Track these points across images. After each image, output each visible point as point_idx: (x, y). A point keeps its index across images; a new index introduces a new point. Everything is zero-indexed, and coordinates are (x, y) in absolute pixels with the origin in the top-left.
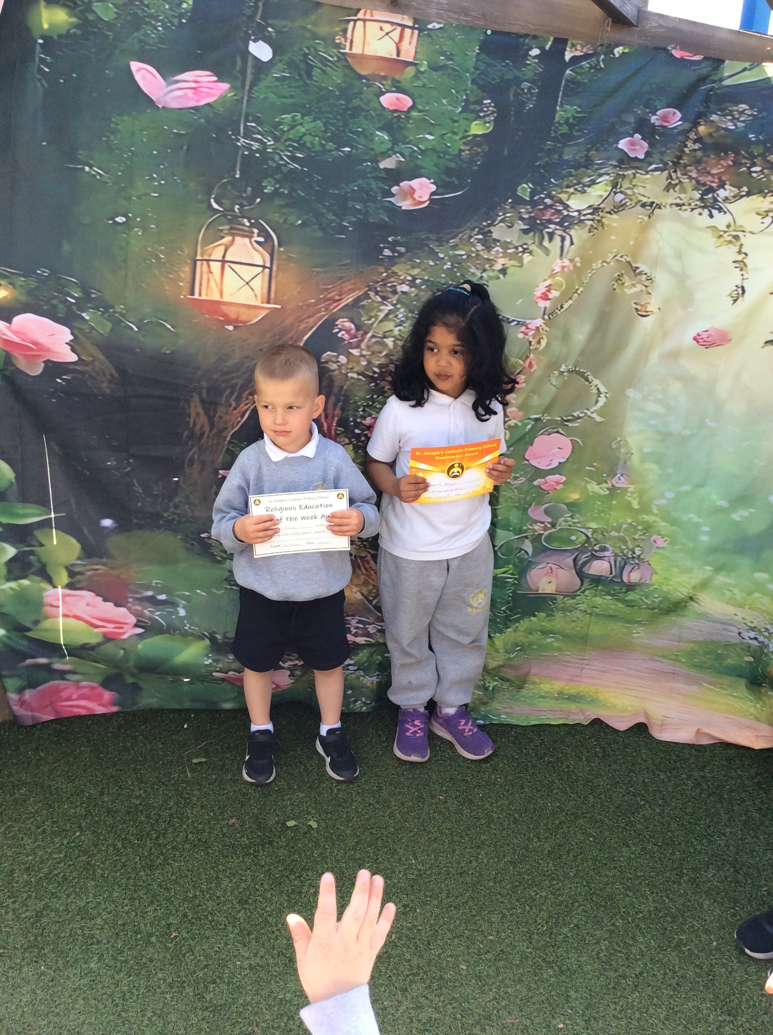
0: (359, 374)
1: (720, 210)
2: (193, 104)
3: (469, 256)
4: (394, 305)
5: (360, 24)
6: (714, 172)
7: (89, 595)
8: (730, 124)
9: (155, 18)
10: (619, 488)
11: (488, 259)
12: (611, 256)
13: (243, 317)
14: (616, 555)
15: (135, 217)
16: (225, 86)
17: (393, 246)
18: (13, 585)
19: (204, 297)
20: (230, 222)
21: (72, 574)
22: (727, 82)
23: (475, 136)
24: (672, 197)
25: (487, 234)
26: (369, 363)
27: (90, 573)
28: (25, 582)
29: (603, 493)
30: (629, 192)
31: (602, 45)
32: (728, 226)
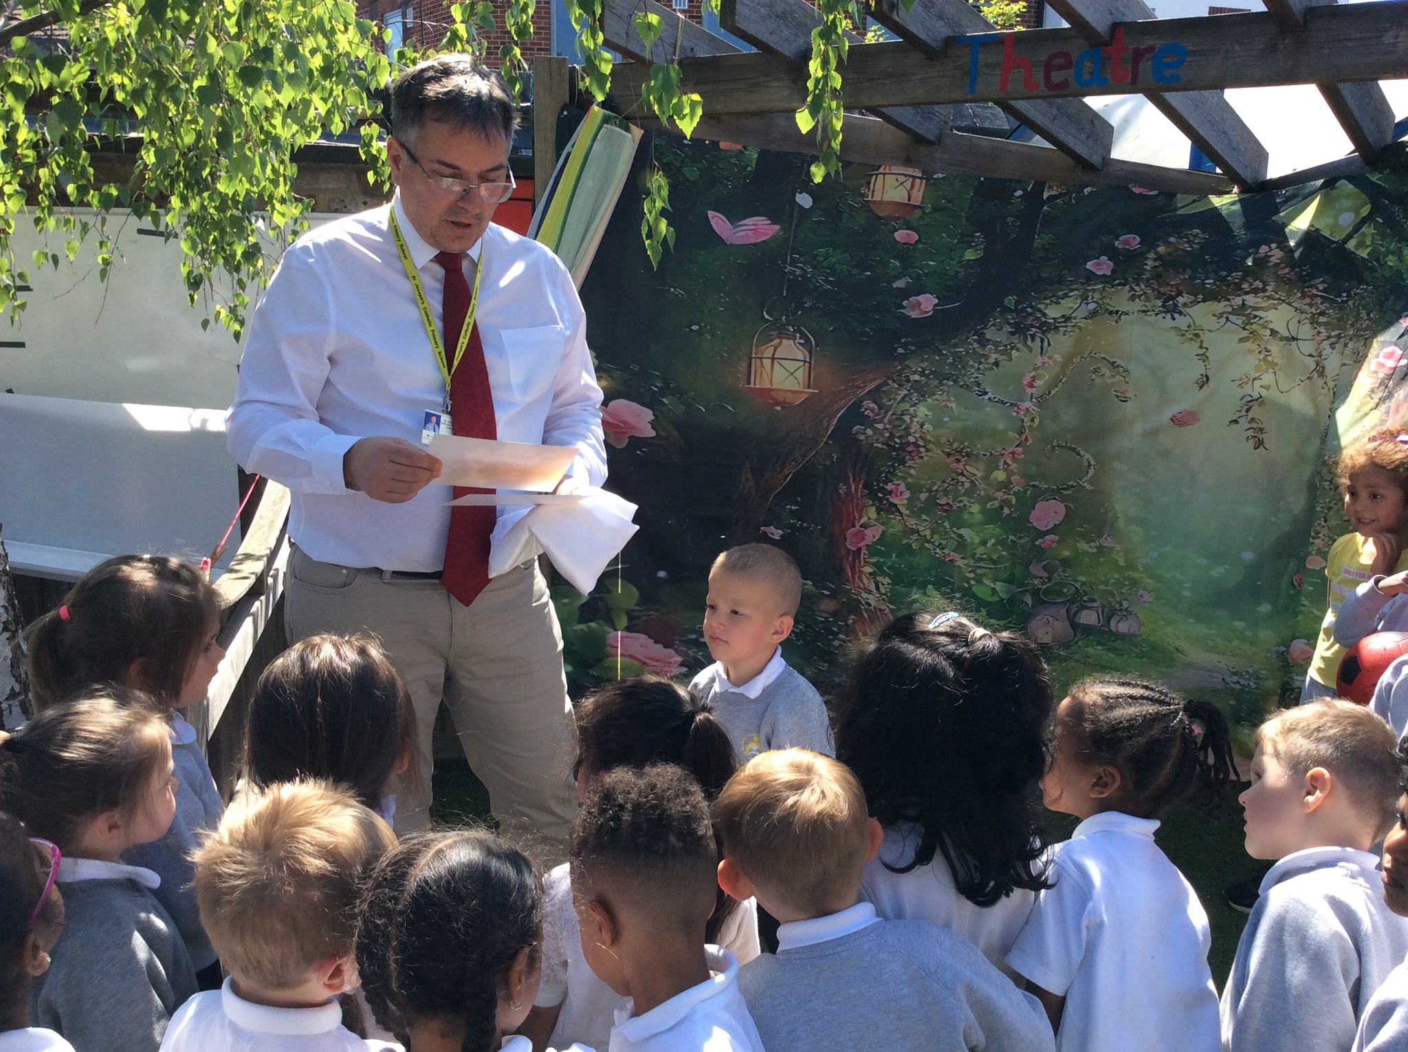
0: (883, 444)
1: (1181, 313)
2: (753, 241)
3: (967, 352)
4: (909, 391)
5: (880, 177)
6: (1172, 283)
7: (643, 637)
8: (1186, 245)
9: (728, 179)
10: (1105, 547)
11: (984, 355)
12: (1087, 353)
13: (789, 400)
14: (1103, 606)
15: (706, 326)
16: (778, 227)
17: (905, 346)
18: (583, 626)
19: (757, 386)
20: (778, 329)
21: (630, 618)
22: (1180, 212)
23: (968, 260)
24: (1138, 305)
25: (981, 335)
26: (891, 434)
27: (645, 618)
28: (593, 625)
29: (1091, 550)
30: (1100, 302)
31: (1074, 186)
32: (1189, 326)
